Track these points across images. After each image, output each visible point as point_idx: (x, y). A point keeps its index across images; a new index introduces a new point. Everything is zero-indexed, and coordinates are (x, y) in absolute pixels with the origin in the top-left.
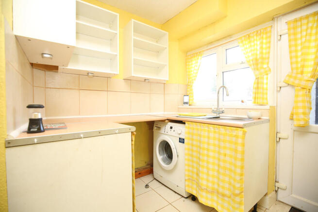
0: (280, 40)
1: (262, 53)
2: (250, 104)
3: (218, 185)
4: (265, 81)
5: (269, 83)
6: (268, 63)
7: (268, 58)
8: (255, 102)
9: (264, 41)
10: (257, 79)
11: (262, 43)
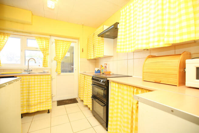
0: (52, 44)
1: (46, 47)
2: (42, 67)
3: (40, 100)
4: (47, 58)
5: (48, 59)
6: (48, 51)
7: (48, 49)
8: (44, 66)
9: (47, 42)
10: (44, 57)
11: (46, 43)
